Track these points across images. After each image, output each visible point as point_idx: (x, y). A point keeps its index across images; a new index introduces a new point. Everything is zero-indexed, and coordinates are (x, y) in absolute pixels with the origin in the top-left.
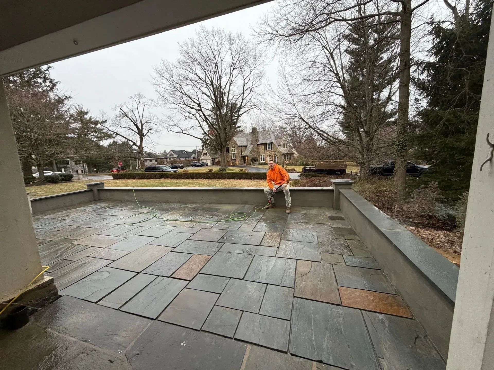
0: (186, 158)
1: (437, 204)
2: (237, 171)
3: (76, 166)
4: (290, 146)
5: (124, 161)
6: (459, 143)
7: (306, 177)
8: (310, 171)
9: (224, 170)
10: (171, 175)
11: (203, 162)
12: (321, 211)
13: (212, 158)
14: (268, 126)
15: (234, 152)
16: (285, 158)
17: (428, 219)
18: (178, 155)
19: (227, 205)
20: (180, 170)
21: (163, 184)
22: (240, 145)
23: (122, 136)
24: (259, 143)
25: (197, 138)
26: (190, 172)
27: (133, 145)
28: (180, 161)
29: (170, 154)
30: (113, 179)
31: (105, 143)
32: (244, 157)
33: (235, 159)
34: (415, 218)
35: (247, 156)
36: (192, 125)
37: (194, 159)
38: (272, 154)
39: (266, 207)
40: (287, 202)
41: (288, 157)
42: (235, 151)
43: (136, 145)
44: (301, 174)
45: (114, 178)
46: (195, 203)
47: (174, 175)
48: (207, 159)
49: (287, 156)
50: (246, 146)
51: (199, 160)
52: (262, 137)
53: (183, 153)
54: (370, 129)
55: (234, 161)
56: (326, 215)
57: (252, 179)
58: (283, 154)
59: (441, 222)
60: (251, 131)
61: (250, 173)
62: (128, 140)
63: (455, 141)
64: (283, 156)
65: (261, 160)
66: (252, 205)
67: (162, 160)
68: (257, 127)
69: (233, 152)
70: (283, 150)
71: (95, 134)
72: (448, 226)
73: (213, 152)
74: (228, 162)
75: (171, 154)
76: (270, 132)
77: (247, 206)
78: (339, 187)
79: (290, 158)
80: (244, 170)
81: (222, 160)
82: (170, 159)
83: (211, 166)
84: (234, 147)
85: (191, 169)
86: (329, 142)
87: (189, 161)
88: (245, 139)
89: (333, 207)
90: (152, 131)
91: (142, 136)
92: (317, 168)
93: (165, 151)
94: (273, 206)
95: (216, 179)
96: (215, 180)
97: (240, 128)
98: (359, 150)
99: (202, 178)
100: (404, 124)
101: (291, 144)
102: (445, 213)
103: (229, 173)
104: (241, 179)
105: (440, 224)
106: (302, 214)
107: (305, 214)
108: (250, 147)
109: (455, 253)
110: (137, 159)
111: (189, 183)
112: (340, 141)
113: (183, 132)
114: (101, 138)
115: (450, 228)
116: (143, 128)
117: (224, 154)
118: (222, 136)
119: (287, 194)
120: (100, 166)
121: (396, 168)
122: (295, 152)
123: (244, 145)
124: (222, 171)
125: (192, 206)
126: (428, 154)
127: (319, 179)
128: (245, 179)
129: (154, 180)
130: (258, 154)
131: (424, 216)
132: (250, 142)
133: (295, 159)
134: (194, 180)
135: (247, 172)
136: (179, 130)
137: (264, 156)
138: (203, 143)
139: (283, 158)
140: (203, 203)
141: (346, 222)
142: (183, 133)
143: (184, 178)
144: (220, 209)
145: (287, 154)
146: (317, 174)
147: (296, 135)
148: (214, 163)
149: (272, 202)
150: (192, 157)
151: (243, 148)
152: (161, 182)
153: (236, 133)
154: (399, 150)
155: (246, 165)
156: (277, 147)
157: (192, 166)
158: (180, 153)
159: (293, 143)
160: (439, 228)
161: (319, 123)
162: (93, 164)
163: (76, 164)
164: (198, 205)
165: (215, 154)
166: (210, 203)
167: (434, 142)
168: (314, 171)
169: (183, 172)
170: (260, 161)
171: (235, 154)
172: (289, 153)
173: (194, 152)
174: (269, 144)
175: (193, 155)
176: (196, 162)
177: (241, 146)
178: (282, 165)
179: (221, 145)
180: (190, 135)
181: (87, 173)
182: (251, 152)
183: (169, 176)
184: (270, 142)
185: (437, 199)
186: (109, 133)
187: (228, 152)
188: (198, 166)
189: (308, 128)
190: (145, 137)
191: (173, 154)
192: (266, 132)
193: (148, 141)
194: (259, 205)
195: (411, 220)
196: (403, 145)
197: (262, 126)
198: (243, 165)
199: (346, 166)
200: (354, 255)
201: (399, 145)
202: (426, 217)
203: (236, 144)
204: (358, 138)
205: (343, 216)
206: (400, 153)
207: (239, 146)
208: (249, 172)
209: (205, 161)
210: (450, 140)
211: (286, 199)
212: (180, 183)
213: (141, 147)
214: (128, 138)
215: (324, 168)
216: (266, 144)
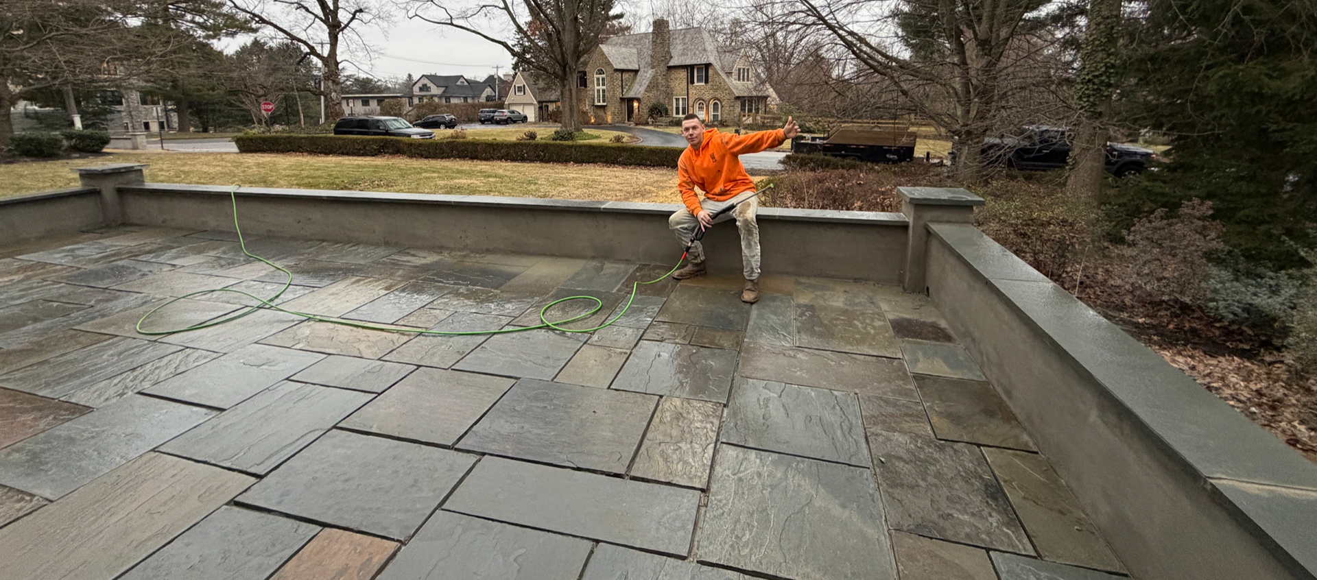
0: (465, 99)
1: (1214, 271)
2: (607, 141)
3: (142, 107)
4: (758, 76)
5: (285, 98)
6: (1278, 83)
7: (803, 164)
8: (812, 148)
9: (571, 136)
10: (411, 145)
11: (513, 112)
12: (862, 296)
13: (539, 102)
14: (698, 17)
15: (601, 87)
16: (743, 109)
17: (1177, 316)
18: (443, 89)
19: (548, 259)
20: (441, 134)
21: (378, 172)
22: (622, 66)
23: (275, 26)
24: (671, 64)
25: (493, 40)
26: (470, 138)
27: (309, 54)
28: (447, 107)
29: (419, 85)
30: (236, 150)
31: (229, 45)
32: (631, 100)
33: (604, 107)
34: (1133, 307)
35: (638, 100)
36: (482, 4)
37: (490, 103)
38: (707, 97)
39: (676, 273)
40: (749, 262)
41: (750, 105)
42: (603, 85)
43: (318, 56)
44: (788, 157)
45: (239, 148)
46: (439, 249)
47: (420, 145)
48: (524, 104)
49: (749, 102)
50: (636, 72)
51: (502, 106)
52: (680, 47)
53: (459, 83)
54: (991, 32)
55: (601, 113)
56: (881, 316)
57: (646, 166)
58: (738, 98)
59: (1217, 325)
60: (651, 30)
61: (641, 149)
62: (293, 38)
63: (1266, 75)
64: (738, 104)
65: (678, 113)
66: (628, 261)
67: (395, 101)
68: (670, 20)
69: (598, 85)
70: (739, 87)
71: (197, 19)
72: (1240, 341)
73: (541, 84)
74: (585, 113)
75: (425, 85)
76: (706, 35)
77: (610, 268)
78: (928, 215)
79: (757, 110)
80: (626, 137)
81: (564, 107)
82: (421, 98)
83: (535, 123)
84: (601, 72)
85: (475, 131)
86: (871, 67)
87: (473, 106)
88: (635, 51)
89: (901, 281)
90: (365, 16)
91: (335, 28)
92: (833, 140)
93: (410, 76)
94: (700, 271)
95: (542, 161)
96: (538, 164)
97: (621, 20)
98: (956, 93)
99: (500, 159)
100: (1108, 18)
101: (760, 71)
102: (1238, 302)
103: (581, 146)
104: (614, 164)
105: (1217, 333)
106: (799, 306)
107: (811, 308)
108: (647, 75)
109: (1294, 445)
110: (322, 98)
111: (459, 172)
112: (903, 65)
113: (454, 22)
114: (216, 31)
115: (1248, 347)
116: (340, 5)
117: (570, 90)
118: (568, 38)
119: (750, 232)
120: (213, 111)
121: (1077, 151)
122: (771, 92)
123: (630, 67)
124: (563, 138)
125: (423, 261)
126: (1166, 112)
127: (842, 177)
128: (625, 164)
129: (360, 158)
130: (669, 95)
131: (1164, 305)
132: (649, 59)
133: (770, 112)
134: (479, 162)
135: (634, 144)
136: (443, 16)
137: (686, 100)
138: (516, 58)
139: (738, 110)
140: (466, 247)
141: (959, 347)
142: (452, 24)
143: (448, 157)
144: (513, 276)
145: (751, 99)
146: (833, 159)
147: (776, 46)
148: (545, 116)
149: (696, 258)
150: (484, 95)
151: (626, 76)
152: (376, 166)
153: (609, 32)
154: (1089, 96)
155: (633, 125)
156: (724, 76)
157: (483, 122)
158: (448, 85)
159: (768, 69)
160: (1215, 348)
161: (844, 11)
162: (191, 105)
163: (144, 102)
164: (445, 257)
165: (548, 88)
166: (488, 251)
167: (1201, 74)
168: (826, 149)
169: (452, 137)
170: (674, 115)
171: (604, 91)
172: (754, 94)
173: (491, 81)
174: (700, 67)
175: (488, 91)
176: (494, 112)
177: (622, 71)
178: (733, 129)
179: (564, 66)
180: (474, 32)
181: (173, 129)
182: (649, 88)
183: (405, 148)
184: (704, 61)
185: (1209, 256)
186: (241, 16)
187: (586, 86)
188: (498, 123)
189: (814, 24)
190: (345, 31)
191: (429, 84)
192: (693, 32)
193: (354, 46)
194: (653, 264)
195: (1125, 315)
196: (1102, 82)
197: (682, 18)
198: (627, 123)
199: (914, 136)
200: (1039, 556)
201: (1089, 81)
202: (1173, 310)
203: (609, 64)
204: (956, 60)
205: (943, 324)
206: (1091, 107)
207: (616, 70)
208: (640, 144)
209: (519, 109)
210: (1252, 71)
211: (745, 251)
212: (434, 172)
213: (331, 61)
214: (295, 32)
215: (852, 142)
216: (690, 68)
